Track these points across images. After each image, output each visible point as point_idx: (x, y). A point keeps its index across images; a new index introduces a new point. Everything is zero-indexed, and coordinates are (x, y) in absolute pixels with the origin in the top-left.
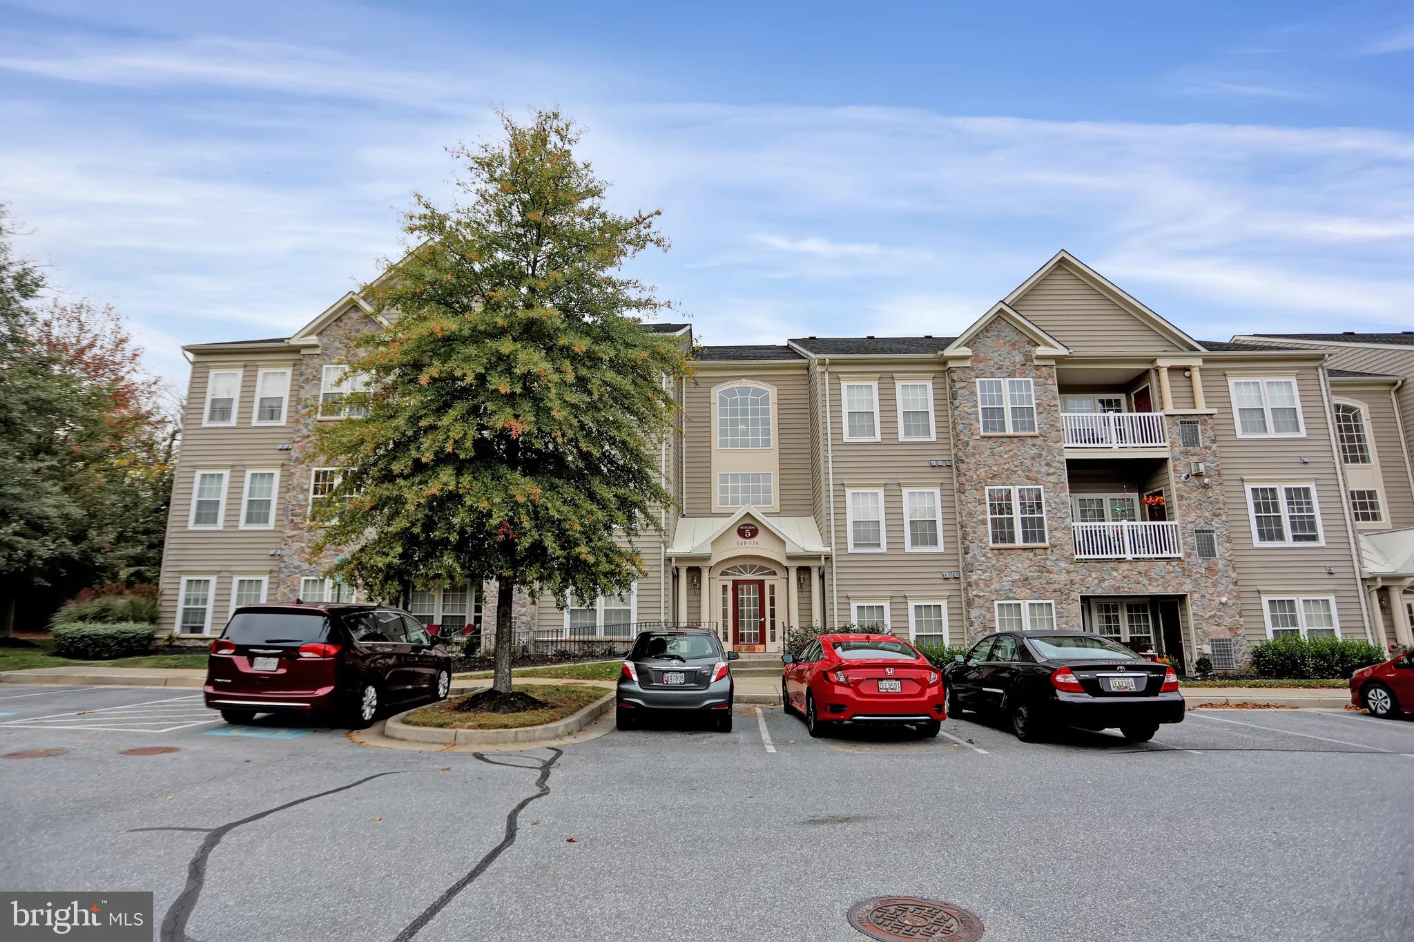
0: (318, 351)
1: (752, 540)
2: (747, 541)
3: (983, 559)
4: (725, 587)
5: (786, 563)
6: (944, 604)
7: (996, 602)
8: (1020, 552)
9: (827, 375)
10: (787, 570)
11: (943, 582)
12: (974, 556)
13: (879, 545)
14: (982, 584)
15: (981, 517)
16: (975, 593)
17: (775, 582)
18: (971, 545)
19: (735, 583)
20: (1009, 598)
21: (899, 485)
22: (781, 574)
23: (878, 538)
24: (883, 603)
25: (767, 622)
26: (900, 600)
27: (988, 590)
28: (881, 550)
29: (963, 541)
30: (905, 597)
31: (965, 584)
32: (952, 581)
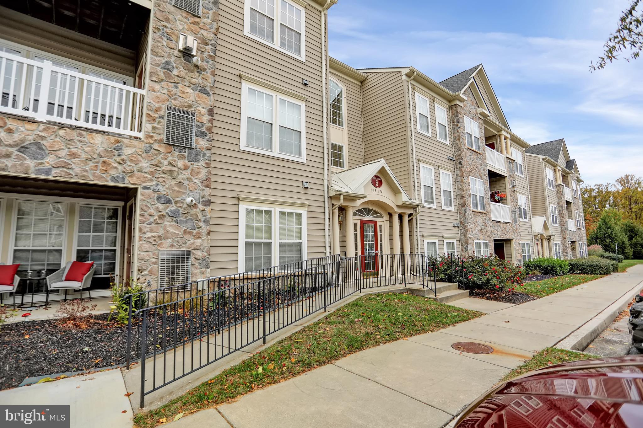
1: (379, 189)
2: (377, 189)
3: (470, 216)
4: (355, 225)
6: (454, 241)
7: (475, 241)
8: (479, 214)
9: (409, 84)
10: (391, 215)
11: (453, 228)
12: (468, 215)
13: (432, 203)
14: (470, 229)
15: (469, 193)
16: (469, 235)
17: (383, 222)
18: (467, 208)
19: (362, 222)
20: (478, 239)
21: (439, 167)
22: (386, 218)
23: (432, 198)
24: (436, 241)
25: (379, 254)
26: (441, 239)
27: (472, 234)
28: (434, 206)
29: (463, 205)
30: (443, 237)
31: (463, 231)
32: (457, 228)
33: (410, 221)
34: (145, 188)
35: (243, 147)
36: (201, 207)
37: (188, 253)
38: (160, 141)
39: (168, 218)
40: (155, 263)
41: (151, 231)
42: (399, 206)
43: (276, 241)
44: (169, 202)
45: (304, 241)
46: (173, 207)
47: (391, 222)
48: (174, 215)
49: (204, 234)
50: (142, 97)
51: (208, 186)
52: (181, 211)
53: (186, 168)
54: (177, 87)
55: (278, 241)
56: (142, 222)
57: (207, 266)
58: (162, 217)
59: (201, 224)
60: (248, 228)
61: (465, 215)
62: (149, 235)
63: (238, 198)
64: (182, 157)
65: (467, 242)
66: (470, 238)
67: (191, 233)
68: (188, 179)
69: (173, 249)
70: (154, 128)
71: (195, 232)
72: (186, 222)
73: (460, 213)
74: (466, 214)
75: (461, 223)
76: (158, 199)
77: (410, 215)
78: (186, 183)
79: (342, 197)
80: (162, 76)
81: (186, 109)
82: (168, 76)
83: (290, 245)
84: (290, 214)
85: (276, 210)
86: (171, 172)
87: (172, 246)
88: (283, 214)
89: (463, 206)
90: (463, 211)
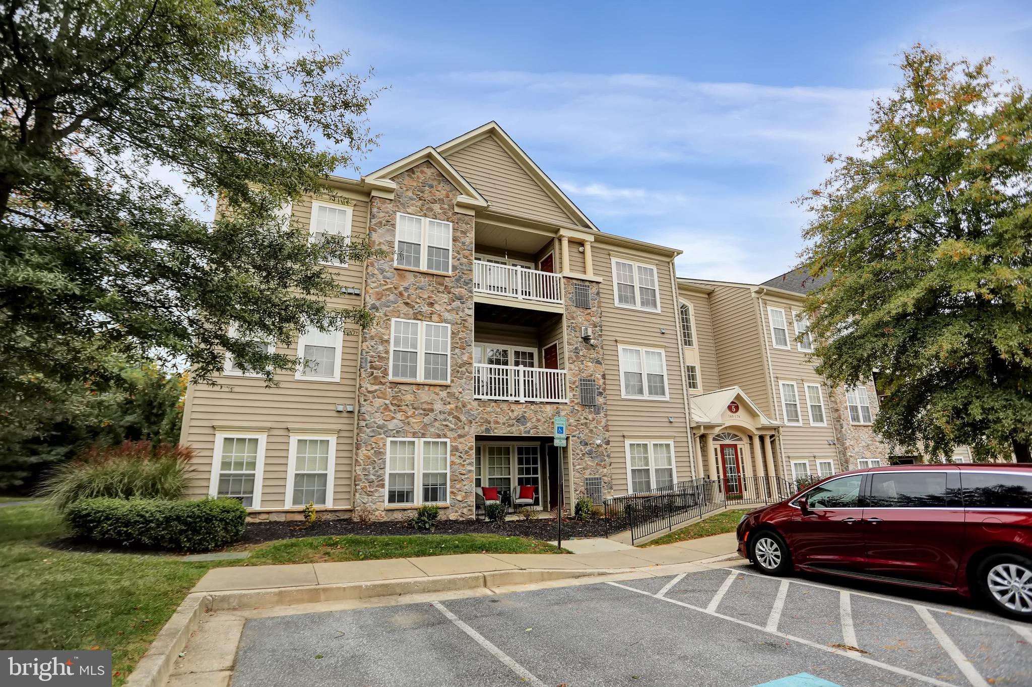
0: (391, 197)
1: (736, 414)
2: (734, 414)
3: (849, 431)
4: (716, 449)
5: (756, 432)
6: (831, 461)
7: (859, 460)
8: (863, 428)
9: (760, 300)
10: (751, 438)
11: (828, 446)
12: (846, 430)
13: (798, 421)
14: (851, 447)
15: (845, 404)
16: (849, 454)
17: (743, 445)
18: (844, 422)
19: (722, 447)
20: (863, 458)
21: (802, 380)
22: (746, 440)
23: (797, 416)
24: (806, 461)
25: (742, 476)
26: (813, 459)
27: (854, 452)
28: (800, 424)
29: (838, 419)
30: (815, 457)
31: (841, 449)
32: (833, 446)
33: (772, 442)
34: (573, 436)
35: (623, 397)
36: (604, 445)
37: (600, 478)
38: (577, 404)
39: (586, 455)
40: (582, 486)
41: (579, 465)
42: (758, 429)
43: (652, 468)
44: (586, 444)
45: (674, 467)
46: (589, 448)
47: (751, 444)
48: (590, 453)
49: (608, 465)
50: (565, 374)
51: (607, 431)
52: (594, 450)
53: (594, 419)
54: (583, 364)
55: (654, 468)
56: (574, 459)
57: (611, 488)
58: (583, 455)
59: (606, 458)
60: (633, 458)
61: (841, 431)
62: (578, 467)
63: (624, 436)
64: (590, 412)
65: (847, 462)
66: (851, 456)
67: (600, 465)
68: (596, 427)
69: (592, 477)
70: (574, 395)
71: (602, 464)
72: (597, 457)
73: (836, 429)
74: (843, 430)
75: (838, 439)
76: (581, 442)
77: (772, 436)
78: (594, 430)
79: (702, 427)
80: (575, 358)
81: (589, 378)
82: (578, 357)
83: (663, 470)
84: (661, 445)
85: (651, 443)
86: (586, 423)
87: (590, 474)
88: (655, 445)
89: (839, 421)
90: (838, 427)
